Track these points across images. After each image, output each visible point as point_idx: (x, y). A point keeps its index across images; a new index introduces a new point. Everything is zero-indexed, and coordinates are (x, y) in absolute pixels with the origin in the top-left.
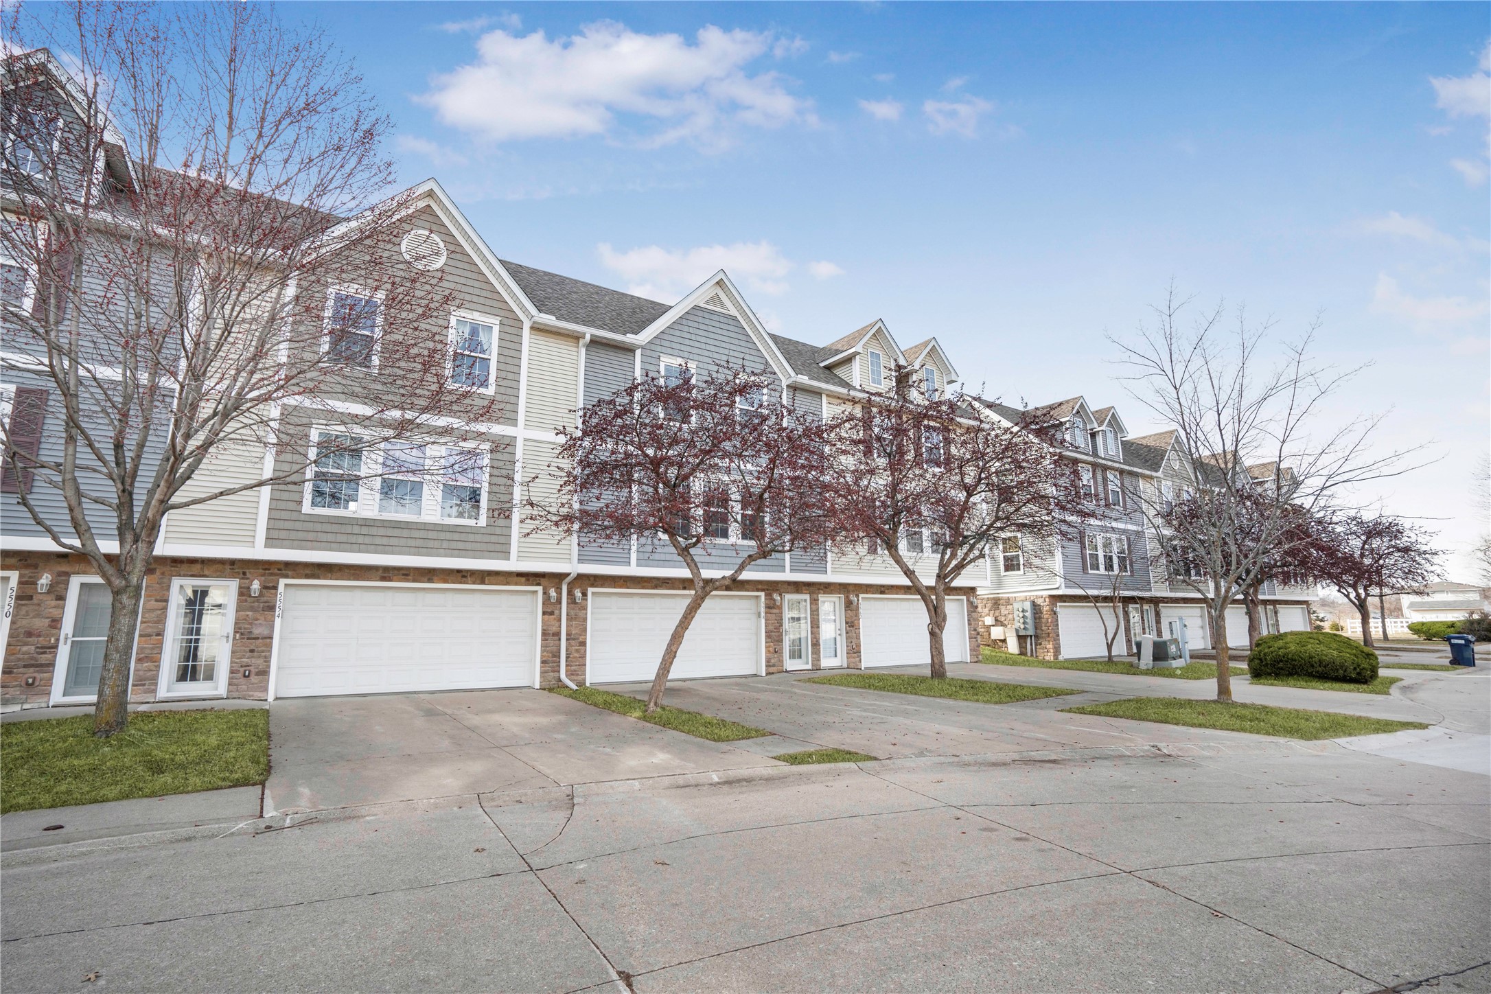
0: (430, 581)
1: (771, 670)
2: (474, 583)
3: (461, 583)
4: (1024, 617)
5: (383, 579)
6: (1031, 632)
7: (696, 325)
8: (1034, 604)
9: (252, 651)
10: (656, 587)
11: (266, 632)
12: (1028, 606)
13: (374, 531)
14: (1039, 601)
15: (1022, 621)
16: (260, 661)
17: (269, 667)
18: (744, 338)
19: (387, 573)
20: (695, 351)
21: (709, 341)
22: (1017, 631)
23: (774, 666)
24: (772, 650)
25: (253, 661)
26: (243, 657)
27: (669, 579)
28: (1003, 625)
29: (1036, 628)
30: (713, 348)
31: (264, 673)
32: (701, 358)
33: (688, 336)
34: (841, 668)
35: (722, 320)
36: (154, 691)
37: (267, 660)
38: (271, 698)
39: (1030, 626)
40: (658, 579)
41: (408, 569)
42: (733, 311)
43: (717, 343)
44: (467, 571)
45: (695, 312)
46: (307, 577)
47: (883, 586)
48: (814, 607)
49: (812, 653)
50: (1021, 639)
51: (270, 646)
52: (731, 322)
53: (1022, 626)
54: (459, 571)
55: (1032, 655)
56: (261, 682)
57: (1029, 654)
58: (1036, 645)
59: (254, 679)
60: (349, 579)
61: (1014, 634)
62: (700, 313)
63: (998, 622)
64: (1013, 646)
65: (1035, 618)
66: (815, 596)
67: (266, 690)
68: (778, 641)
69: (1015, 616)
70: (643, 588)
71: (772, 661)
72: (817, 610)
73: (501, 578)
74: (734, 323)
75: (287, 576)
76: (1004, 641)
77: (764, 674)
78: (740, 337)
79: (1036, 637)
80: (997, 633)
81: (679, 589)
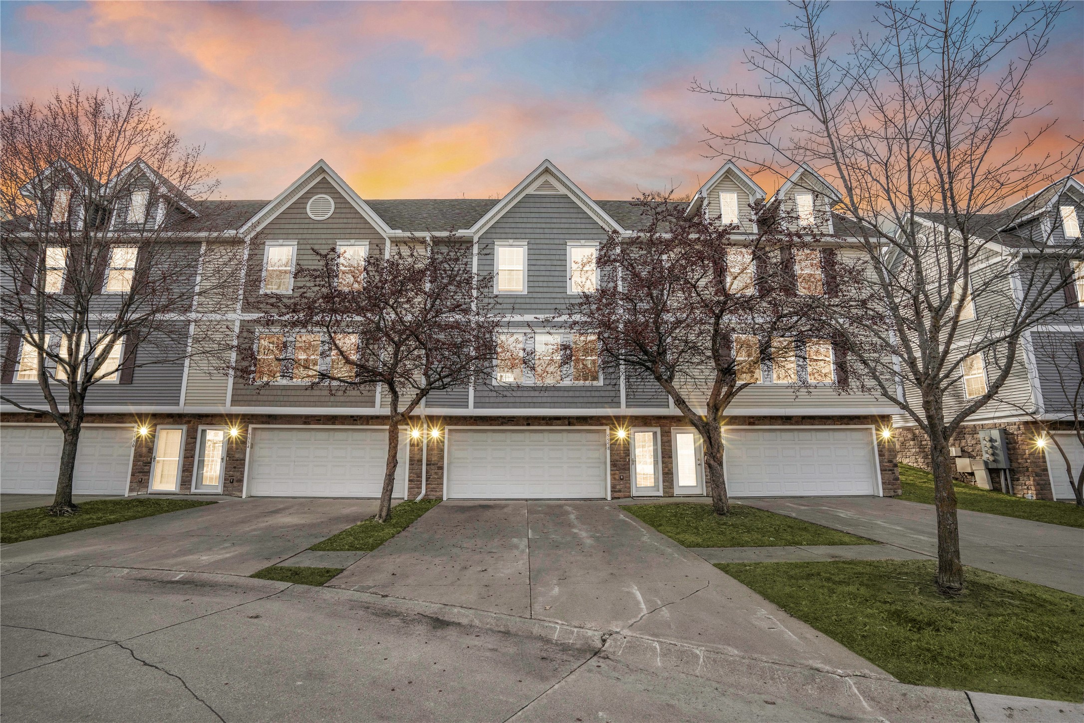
0: (333, 424)
1: (617, 495)
2: (362, 424)
3: (353, 424)
4: (992, 447)
5: (305, 423)
6: (1003, 464)
7: (528, 210)
8: (1004, 432)
9: (235, 468)
10: (502, 424)
11: (242, 457)
12: (996, 434)
13: (289, 393)
14: (1012, 429)
15: (990, 451)
16: (238, 474)
17: (243, 477)
18: (575, 210)
19: (308, 420)
20: (527, 231)
21: (539, 220)
22: (986, 463)
23: (620, 491)
24: (617, 477)
25: (235, 473)
26: (230, 471)
27: (514, 417)
28: (970, 456)
29: (1011, 461)
30: (544, 226)
31: (241, 481)
32: (533, 236)
33: (521, 220)
34: (701, 496)
35: (552, 200)
36: (190, 488)
37: (242, 473)
38: (244, 496)
39: (1002, 457)
40: (504, 418)
41: (320, 416)
42: (563, 191)
43: (548, 220)
44: (357, 416)
45: (527, 200)
46: (263, 423)
47: (752, 417)
48: (665, 439)
49: (664, 481)
50: (993, 472)
51: (244, 464)
52: (562, 200)
53: (991, 458)
54: (352, 417)
55: (1008, 492)
56: (239, 486)
57: (1004, 490)
58: (1012, 480)
59: (235, 484)
60: (286, 424)
61: (983, 467)
62: (532, 200)
63: (964, 453)
64: (982, 480)
65: (1009, 449)
66: (667, 429)
67: (241, 491)
68: (624, 469)
69: (982, 446)
70: (491, 425)
71: (618, 487)
72: (670, 441)
73: (380, 420)
74: (566, 200)
75: (253, 423)
76: (972, 474)
77: (609, 498)
78: (572, 210)
79: (1012, 471)
80: (963, 465)
81: (523, 425)
